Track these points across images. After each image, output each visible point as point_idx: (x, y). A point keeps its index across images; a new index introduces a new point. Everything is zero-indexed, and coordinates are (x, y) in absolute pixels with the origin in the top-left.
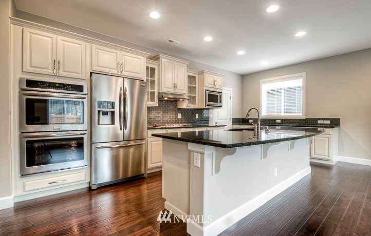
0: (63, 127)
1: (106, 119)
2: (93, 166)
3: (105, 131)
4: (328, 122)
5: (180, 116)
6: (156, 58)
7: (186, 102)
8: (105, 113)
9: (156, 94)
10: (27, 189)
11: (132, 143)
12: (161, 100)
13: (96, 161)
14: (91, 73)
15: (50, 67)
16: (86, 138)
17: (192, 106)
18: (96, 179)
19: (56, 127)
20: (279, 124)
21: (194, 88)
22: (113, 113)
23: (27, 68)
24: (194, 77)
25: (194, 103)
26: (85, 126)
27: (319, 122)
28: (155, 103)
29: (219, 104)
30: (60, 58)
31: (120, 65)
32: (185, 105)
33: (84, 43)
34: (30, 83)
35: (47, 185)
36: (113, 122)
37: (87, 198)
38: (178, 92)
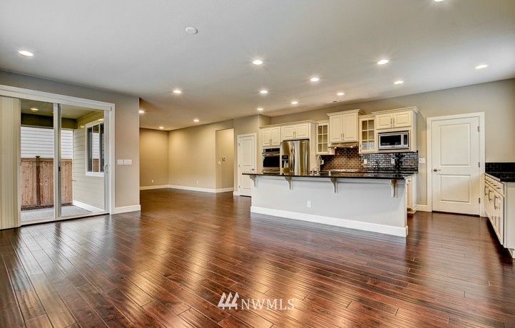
5: (365, 162)
7: (359, 148)
14: (283, 141)
15: (269, 142)
21: (372, 132)
23: (263, 145)
24: (372, 122)
28: (328, 153)
29: (402, 145)
30: (272, 138)
31: (295, 133)
33: (279, 127)
38: (346, 140)
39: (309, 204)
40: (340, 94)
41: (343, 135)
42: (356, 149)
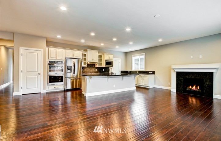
0: (58, 73)
1: (69, 71)
2: (66, 84)
3: (69, 75)
4: (151, 72)
5: (96, 70)
6: (86, 51)
7: (98, 65)
8: (69, 69)
9: (86, 63)
10: (49, 88)
11: (78, 78)
12: (88, 64)
13: (66, 82)
14: (65, 58)
15: (55, 57)
16: (63, 76)
17: (100, 66)
18: (66, 88)
19: (56, 73)
20: (137, 73)
21: (101, 60)
22: (71, 69)
23: (50, 58)
24: (101, 56)
25: (101, 65)
26: (63, 73)
27: (149, 72)
28: (86, 66)
29: (111, 65)
30: (57, 55)
31: (73, 55)
32: (97, 66)
33: (63, 50)
34: (50, 62)
35: (54, 88)
36: (71, 72)
37: (64, 92)
38: (94, 61)
39: (114, 86)
40: (83, 41)
41: (93, 59)
42: (94, 65)
